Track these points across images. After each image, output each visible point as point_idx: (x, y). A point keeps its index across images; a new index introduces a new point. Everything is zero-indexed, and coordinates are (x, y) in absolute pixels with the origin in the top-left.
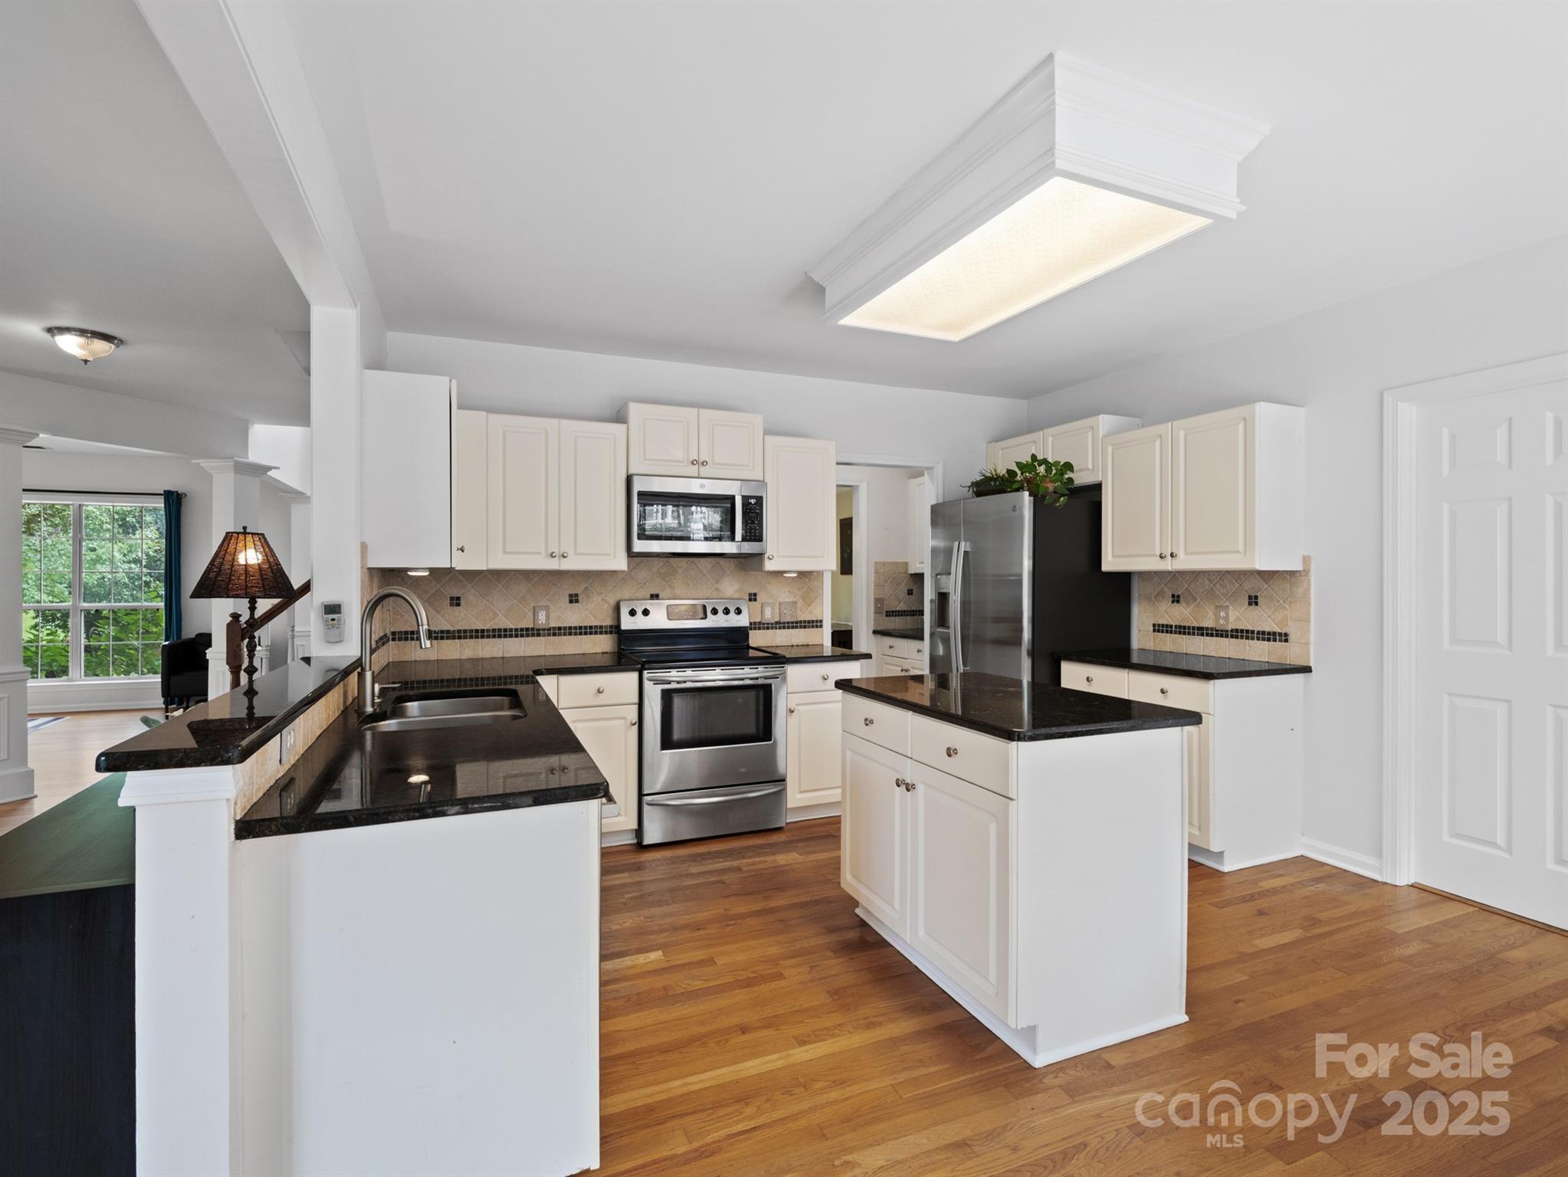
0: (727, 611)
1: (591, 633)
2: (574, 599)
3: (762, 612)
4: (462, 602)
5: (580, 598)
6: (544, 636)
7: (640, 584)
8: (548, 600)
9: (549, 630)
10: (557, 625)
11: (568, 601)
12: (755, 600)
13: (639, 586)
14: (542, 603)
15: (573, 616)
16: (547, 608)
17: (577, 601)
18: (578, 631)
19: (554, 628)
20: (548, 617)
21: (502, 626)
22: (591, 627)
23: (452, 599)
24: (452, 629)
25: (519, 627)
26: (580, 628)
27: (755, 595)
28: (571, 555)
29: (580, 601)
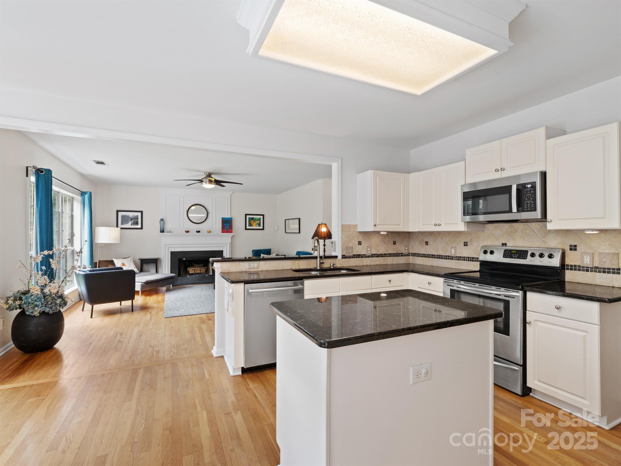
0: (541, 255)
1: (473, 261)
2: (466, 244)
3: (582, 258)
4: (429, 243)
5: (468, 244)
6: (454, 260)
7: (496, 238)
8: (456, 244)
9: (456, 257)
10: (459, 256)
11: (463, 245)
12: (575, 250)
13: (496, 239)
14: (454, 246)
15: (465, 252)
16: (455, 248)
17: (467, 245)
18: (467, 259)
19: (458, 257)
20: (455, 251)
21: (440, 254)
22: (473, 258)
23: (426, 242)
24: (426, 253)
25: (446, 255)
26: (468, 258)
27: (575, 246)
28: (443, 225)
29: (468, 245)
